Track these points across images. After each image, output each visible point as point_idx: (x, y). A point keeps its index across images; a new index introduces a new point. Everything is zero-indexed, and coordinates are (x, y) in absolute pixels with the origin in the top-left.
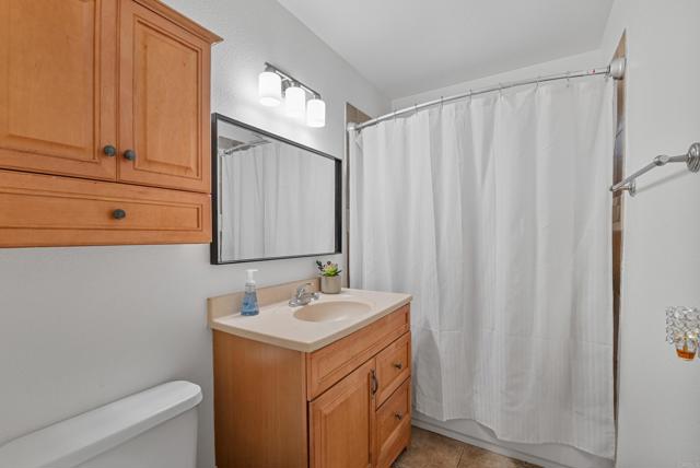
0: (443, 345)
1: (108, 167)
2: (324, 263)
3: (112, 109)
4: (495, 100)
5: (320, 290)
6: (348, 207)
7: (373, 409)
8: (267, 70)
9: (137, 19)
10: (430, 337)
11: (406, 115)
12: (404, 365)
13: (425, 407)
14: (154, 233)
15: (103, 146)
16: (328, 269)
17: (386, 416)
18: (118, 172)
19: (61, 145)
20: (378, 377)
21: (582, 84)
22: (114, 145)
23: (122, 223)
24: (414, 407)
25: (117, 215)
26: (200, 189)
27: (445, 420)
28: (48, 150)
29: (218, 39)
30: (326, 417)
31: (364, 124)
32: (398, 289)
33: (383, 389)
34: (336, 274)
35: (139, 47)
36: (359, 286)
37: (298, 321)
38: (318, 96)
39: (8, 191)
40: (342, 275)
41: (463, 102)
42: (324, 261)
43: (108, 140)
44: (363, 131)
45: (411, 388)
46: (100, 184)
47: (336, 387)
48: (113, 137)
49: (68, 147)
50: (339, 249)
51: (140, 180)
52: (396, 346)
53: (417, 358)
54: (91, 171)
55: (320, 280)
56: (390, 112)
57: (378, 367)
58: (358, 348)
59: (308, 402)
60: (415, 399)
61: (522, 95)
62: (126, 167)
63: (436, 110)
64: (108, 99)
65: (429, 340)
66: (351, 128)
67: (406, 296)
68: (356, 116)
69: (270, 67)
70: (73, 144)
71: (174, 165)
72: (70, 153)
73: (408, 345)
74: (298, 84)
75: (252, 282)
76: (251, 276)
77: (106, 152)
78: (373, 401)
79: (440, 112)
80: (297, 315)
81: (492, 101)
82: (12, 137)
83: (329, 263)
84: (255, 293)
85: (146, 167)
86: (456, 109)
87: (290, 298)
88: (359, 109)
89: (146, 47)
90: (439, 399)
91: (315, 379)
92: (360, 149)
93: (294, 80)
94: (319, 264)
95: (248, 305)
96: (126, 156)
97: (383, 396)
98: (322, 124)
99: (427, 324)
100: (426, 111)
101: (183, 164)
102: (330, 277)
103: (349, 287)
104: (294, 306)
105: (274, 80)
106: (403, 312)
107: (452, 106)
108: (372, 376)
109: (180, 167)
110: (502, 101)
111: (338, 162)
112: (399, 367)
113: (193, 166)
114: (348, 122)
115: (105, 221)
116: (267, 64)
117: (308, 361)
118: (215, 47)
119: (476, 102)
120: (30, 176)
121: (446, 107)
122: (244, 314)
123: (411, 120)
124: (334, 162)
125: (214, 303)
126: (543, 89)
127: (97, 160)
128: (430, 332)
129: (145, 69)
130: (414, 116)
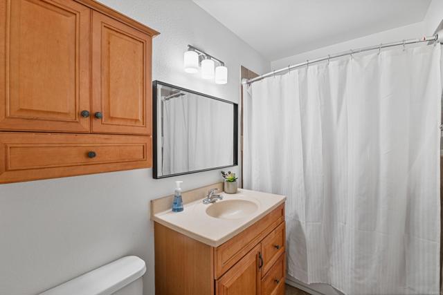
0: (308, 231)
1: (85, 124)
2: (226, 172)
3: (88, 86)
4: (348, 61)
5: (223, 190)
6: (242, 135)
7: (259, 278)
8: (189, 50)
9: (104, 24)
10: (299, 226)
11: (281, 73)
12: (281, 245)
13: (295, 273)
14: (115, 165)
15: (81, 111)
16: (229, 177)
17: (268, 282)
18: (91, 126)
19: (54, 113)
20: (262, 257)
21: (416, 49)
22: (88, 110)
23: (94, 160)
24: (287, 271)
25: (91, 155)
26: (145, 133)
27: (309, 283)
28: (46, 116)
29: (157, 33)
30: (227, 289)
31: (253, 80)
32: (276, 191)
33: (266, 263)
34: (234, 180)
35: (105, 43)
36: (249, 188)
37: (209, 217)
38: (222, 63)
39: (20, 146)
40: (238, 181)
41: (323, 64)
42: (226, 171)
43: (85, 106)
44: (252, 84)
45: (285, 259)
46: (79, 136)
47: (234, 268)
48: (88, 104)
49: (58, 113)
50: (236, 163)
51: (106, 131)
52: (275, 233)
53: (289, 238)
54: (74, 128)
55: (224, 184)
56: (270, 72)
57: (263, 249)
58: (249, 238)
59: (215, 280)
60: (287, 267)
61: (368, 58)
62: (96, 123)
63: (303, 69)
64: (85, 80)
65: (298, 227)
66: (244, 82)
67: (282, 197)
68: (248, 74)
69: (191, 48)
70: (62, 111)
71: (128, 119)
72: (59, 117)
73: (283, 231)
74: (209, 57)
75: (180, 189)
76: (179, 185)
77: (83, 114)
78: (260, 273)
79: (307, 71)
80: (208, 211)
81: (345, 63)
82: (21, 110)
83: (230, 173)
84: (180, 196)
85: (109, 122)
86: (318, 68)
87: (204, 197)
88: (249, 69)
89: (109, 43)
90: (305, 269)
91: (220, 264)
92: (250, 96)
93: (207, 55)
94: (223, 173)
95: (176, 204)
96: (96, 116)
97: (266, 268)
98: (225, 82)
99: (297, 216)
100: (296, 71)
101: (134, 118)
102: (230, 183)
103: (242, 188)
104: (206, 203)
105: (194, 56)
106: (280, 210)
107: (316, 66)
108: (259, 256)
109: (132, 120)
110: (352, 63)
111: (236, 106)
112: (277, 247)
113: (140, 118)
114: (242, 78)
115: (83, 160)
116: (189, 46)
117: (215, 253)
118: (155, 39)
119: (333, 64)
120: (34, 134)
121: (310, 67)
122: (174, 210)
123: (285, 76)
124: (233, 105)
125: (155, 203)
126: (385, 53)
127: (77, 120)
128: (299, 222)
129: (109, 57)
130: (288, 74)
